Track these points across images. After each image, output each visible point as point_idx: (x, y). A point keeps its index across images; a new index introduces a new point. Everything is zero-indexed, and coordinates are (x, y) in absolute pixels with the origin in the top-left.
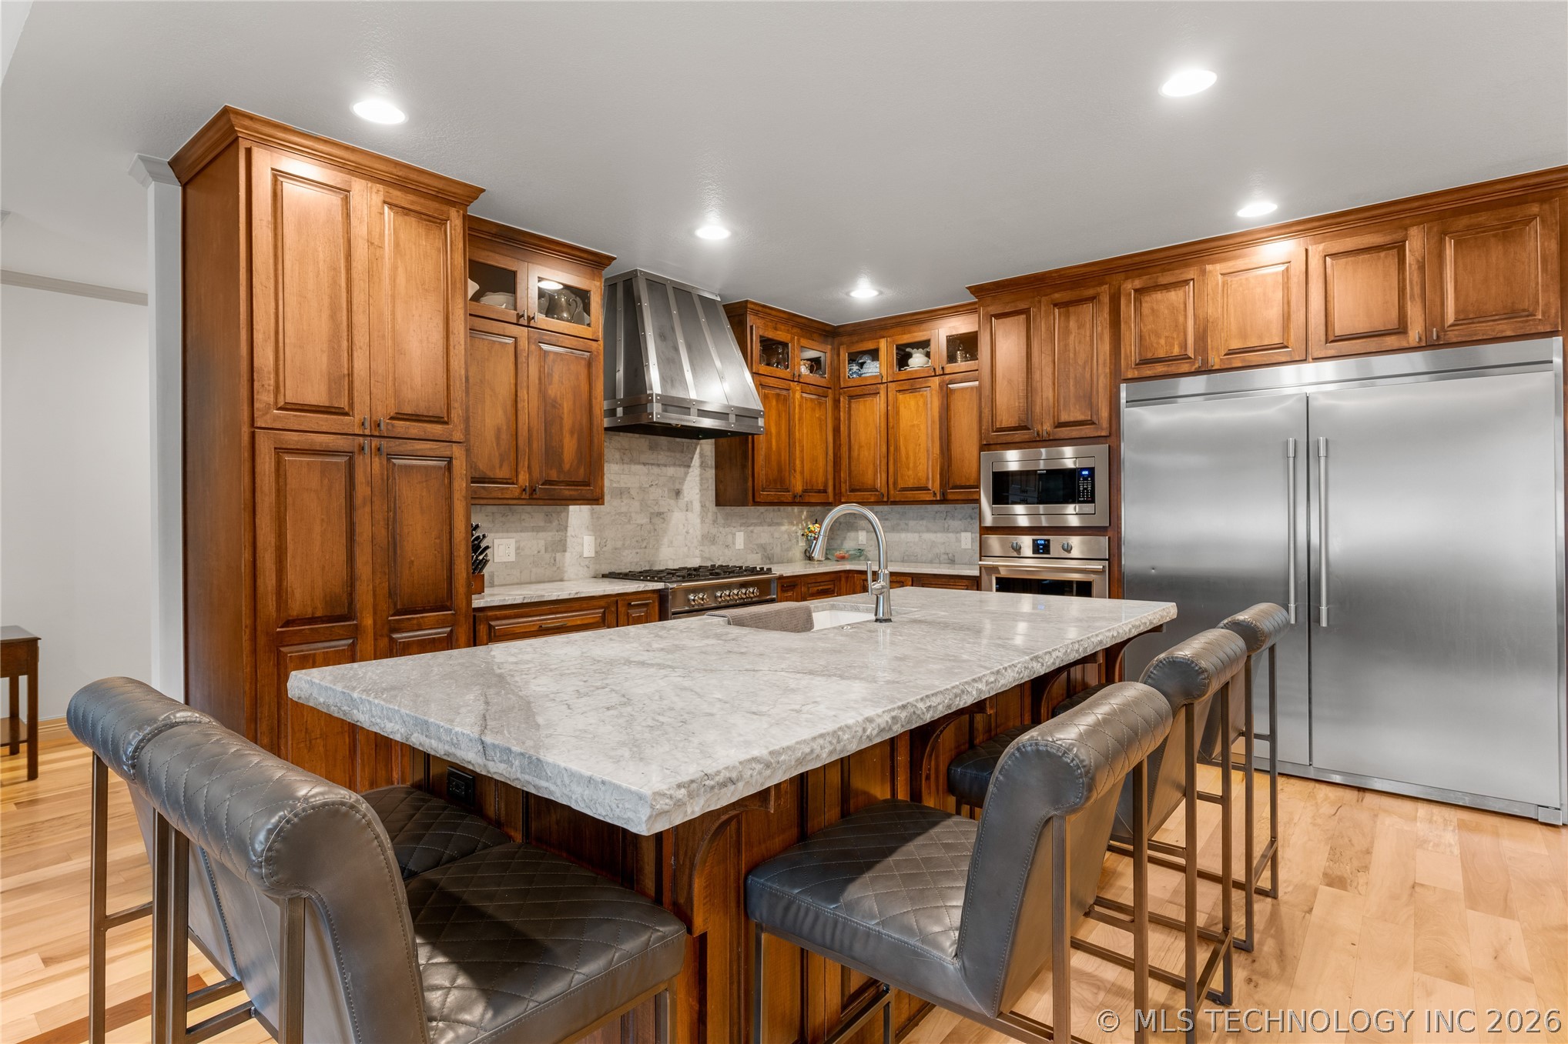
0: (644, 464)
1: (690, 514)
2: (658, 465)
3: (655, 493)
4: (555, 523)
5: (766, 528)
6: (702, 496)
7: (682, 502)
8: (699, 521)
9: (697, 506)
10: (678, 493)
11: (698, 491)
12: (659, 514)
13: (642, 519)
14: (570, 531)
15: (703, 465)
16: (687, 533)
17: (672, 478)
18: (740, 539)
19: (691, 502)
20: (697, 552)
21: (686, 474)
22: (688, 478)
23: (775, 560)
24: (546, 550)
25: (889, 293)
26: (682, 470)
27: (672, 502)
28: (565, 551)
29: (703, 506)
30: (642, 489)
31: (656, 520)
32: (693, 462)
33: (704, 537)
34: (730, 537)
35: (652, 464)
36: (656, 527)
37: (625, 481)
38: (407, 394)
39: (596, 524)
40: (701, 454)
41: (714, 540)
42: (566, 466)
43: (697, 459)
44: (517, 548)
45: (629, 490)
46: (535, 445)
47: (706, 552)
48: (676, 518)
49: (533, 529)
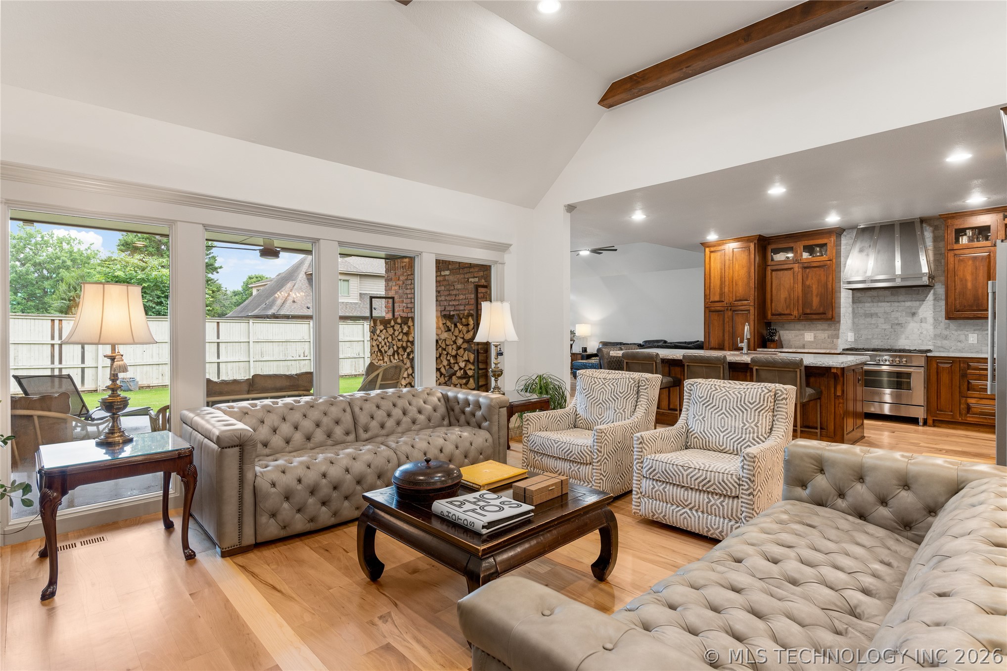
0: (888, 302)
1: (923, 324)
2: (899, 302)
3: (896, 315)
4: (833, 328)
6: (934, 315)
7: (916, 318)
8: (932, 327)
9: (930, 320)
10: (914, 314)
11: (932, 312)
12: (899, 324)
13: (887, 326)
14: (841, 331)
15: (935, 300)
16: (921, 333)
17: (910, 307)
19: (925, 318)
21: (920, 305)
22: (923, 307)
24: (828, 338)
26: (918, 303)
27: (909, 319)
28: (838, 338)
29: (935, 319)
30: (886, 313)
31: (895, 327)
32: (927, 298)
33: (937, 336)
34: (962, 336)
35: (893, 302)
36: (896, 330)
37: (874, 310)
38: (738, 295)
39: (856, 328)
40: (934, 294)
41: (946, 338)
42: (814, 308)
43: (931, 296)
44: (815, 337)
45: (876, 314)
46: (800, 302)
47: (939, 343)
48: (913, 327)
49: (822, 330)
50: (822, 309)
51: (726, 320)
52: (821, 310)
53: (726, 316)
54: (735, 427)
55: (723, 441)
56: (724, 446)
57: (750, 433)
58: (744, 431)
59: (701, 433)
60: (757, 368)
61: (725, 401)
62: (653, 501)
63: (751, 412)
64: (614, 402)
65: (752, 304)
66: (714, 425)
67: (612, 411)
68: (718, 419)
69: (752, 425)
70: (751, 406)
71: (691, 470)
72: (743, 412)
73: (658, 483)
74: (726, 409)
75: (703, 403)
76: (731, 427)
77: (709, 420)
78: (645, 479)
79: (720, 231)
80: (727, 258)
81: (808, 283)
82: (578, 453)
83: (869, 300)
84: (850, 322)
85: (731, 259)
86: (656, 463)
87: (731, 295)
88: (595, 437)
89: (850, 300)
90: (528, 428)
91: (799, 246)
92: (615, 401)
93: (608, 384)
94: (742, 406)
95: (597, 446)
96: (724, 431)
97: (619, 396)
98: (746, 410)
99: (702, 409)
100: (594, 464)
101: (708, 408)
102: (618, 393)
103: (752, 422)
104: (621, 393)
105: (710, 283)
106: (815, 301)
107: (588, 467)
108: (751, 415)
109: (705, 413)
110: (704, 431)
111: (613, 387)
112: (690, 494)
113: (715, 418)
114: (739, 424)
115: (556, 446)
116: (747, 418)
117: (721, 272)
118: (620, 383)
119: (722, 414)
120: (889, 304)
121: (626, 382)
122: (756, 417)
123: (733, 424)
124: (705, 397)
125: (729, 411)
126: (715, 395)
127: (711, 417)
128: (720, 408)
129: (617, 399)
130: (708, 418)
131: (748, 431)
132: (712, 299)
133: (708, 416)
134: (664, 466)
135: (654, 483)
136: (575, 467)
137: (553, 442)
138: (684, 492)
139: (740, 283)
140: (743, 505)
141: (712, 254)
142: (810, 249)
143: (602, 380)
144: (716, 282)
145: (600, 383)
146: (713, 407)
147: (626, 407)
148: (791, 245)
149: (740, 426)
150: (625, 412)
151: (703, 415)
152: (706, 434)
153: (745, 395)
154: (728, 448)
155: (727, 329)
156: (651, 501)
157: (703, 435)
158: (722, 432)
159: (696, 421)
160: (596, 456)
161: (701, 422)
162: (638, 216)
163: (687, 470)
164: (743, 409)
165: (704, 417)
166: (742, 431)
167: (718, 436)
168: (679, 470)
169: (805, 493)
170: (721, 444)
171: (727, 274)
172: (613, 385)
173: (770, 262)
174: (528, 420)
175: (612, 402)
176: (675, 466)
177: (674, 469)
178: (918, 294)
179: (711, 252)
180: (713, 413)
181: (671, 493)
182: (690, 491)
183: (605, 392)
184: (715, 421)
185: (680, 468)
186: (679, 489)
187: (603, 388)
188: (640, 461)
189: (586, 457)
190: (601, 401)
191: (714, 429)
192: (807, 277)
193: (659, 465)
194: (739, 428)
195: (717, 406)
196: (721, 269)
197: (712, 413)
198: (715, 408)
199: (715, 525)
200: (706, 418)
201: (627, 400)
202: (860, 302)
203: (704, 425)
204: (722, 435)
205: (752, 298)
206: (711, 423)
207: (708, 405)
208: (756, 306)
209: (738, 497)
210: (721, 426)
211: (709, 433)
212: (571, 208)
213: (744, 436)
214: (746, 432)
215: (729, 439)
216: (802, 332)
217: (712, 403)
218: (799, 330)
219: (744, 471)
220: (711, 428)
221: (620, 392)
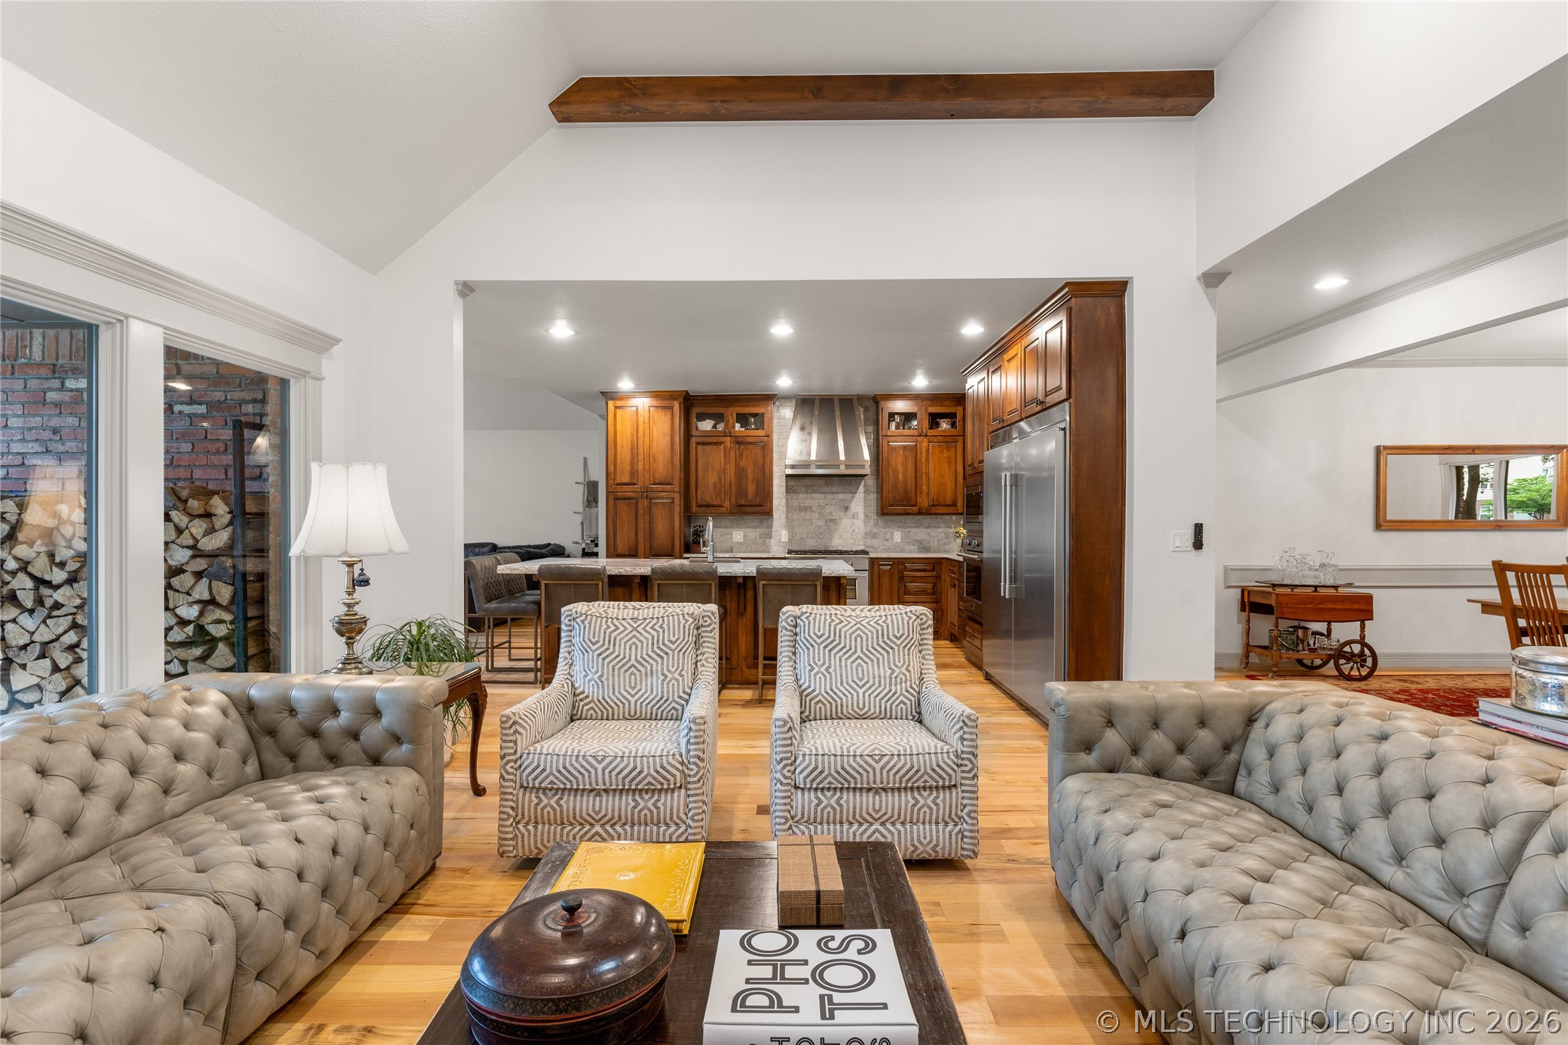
0: (821, 492)
1: (855, 521)
2: (832, 493)
3: (829, 509)
4: (765, 524)
5: (923, 529)
6: (866, 510)
7: (849, 513)
8: (863, 524)
9: (861, 516)
10: (846, 508)
11: (863, 507)
12: (832, 520)
13: (821, 523)
14: (774, 529)
15: (866, 492)
16: (854, 531)
17: (843, 500)
18: (898, 536)
19: (857, 513)
20: (861, 543)
21: (853, 498)
22: (855, 500)
23: (932, 550)
24: (760, 537)
25: (936, 382)
26: (850, 495)
27: (842, 514)
28: (771, 538)
29: (866, 516)
30: (820, 506)
31: (829, 523)
32: (858, 490)
33: (867, 535)
34: (889, 535)
35: (827, 492)
36: (830, 527)
37: (809, 503)
38: (657, 475)
39: (790, 525)
40: (865, 486)
41: (875, 536)
42: (750, 498)
43: (861, 489)
44: (745, 536)
45: (811, 507)
46: (733, 489)
47: (869, 543)
48: (845, 522)
49: (753, 527)
50: (758, 499)
51: (641, 512)
52: (758, 502)
53: (640, 506)
54: (880, 677)
55: (864, 700)
56: (867, 709)
57: (901, 683)
58: (893, 680)
59: (827, 693)
60: (764, 582)
61: (859, 639)
62: (816, 827)
63: (899, 651)
64: (660, 660)
65: (677, 490)
66: (847, 677)
67: (658, 678)
68: (851, 667)
69: (903, 670)
70: (898, 642)
71: (886, 759)
72: (888, 652)
73: (826, 793)
74: (862, 651)
75: (824, 644)
76: (874, 678)
77: (838, 671)
78: (799, 793)
79: (636, 377)
80: (641, 419)
81: (742, 464)
82: (657, 772)
83: (804, 489)
84: (783, 516)
85: (647, 421)
86: (823, 761)
87: (647, 476)
88: (692, 734)
89: (784, 489)
90: (515, 742)
91: (732, 413)
92: (662, 658)
93: (644, 629)
94: (886, 644)
95: (696, 750)
96: (863, 686)
97: (669, 648)
98: (892, 648)
99: (824, 654)
100: (689, 786)
101: (833, 653)
102: (666, 642)
103: (903, 666)
104: (673, 643)
105: (616, 454)
106: (751, 489)
107: (676, 794)
108: (899, 655)
109: (830, 661)
110: (831, 690)
111: (655, 634)
112: (884, 798)
113: (846, 666)
114: (885, 672)
115: (600, 767)
116: (894, 661)
117: (632, 440)
118: (668, 625)
119: (857, 659)
120: (822, 496)
121: (679, 622)
122: (906, 657)
123: (876, 673)
124: (827, 635)
125: (867, 653)
126: (843, 630)
127: (840, 666)
128: (853, 650)
129: (666, 654)
130: (835, 668)
131: (899, 679)
132: (618, 480)
133: (835, 665)
134: (839, 761)
135: (819, 794)
136: (646, 802)
137: (591, 760)
138: (874, 797)
139: (660, 458)
140: (965, 795)
141: (618, 411)
142: (743, 419)
143: (631, 622)
144: (624, 454)
145: (626, 629)
146: (841, 650)
147: (683, 666)
148: (721, 410)
149: (888, 674)
150: (682, 676)
151: (827, 665)
152: (835, 693)
153: (888, 626)
154: (872, 711)
155: (641, 525)
156: (812, 827)
157: (830, 696)
158: (861, 687)
159: (815, 675)
160: (696, 769)
161: (825, 676)
162: (561, 330)
163: (880, 760)
164: (888, 648)
165: (829, 667)
166: (890, 681)
167: (855, 694)
168: (866, 762)
169: (1090, 759)
170: (861, 706)
171: (641, 443)
172: (655, 630)
173: (694, 432)
174: (515, 723)
175: (656, 661)
176: (858, 758)
177: (858, 764)
178: (850, 485)
179: (617, 407)
180: (843, 659)
181: (851, 806)
182: (883, 794)
183: (639, 644)
184: (847, 670)
185: (868, 759)
186: (864, 794)
187: (634, 636)
188: (789, 762)
189: (674, 776)
190: (633, 661)
191: (847, 683)
192: (741, 456)
193: (829, 763)
194: (885, 677)
195: (847, 648)
196: (632, 435)
197: (840, 660)
198: (844, 650)
199: (925, 838)
200: (833, 668)
201: (684, 653)
202: (795, 492)
203: (831, 679)
204: (861, 691)
205: (676, 481)
206: (841, 676)
207: (834, 648)
208: (682, 493)
209: (955, 786)
210: (858, 678)
211: (841, 691)
212: (466, 289)
213: (893, 688)
214: (896, 681)
215: (872, 696)
216: (729, 530)
217: (839, 643)
218: (726, 527)
219: (965, 743)
220: (842, 684)
221: (670, 641)
